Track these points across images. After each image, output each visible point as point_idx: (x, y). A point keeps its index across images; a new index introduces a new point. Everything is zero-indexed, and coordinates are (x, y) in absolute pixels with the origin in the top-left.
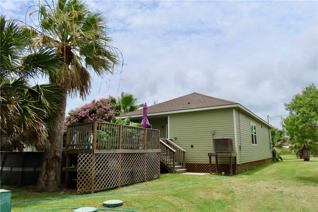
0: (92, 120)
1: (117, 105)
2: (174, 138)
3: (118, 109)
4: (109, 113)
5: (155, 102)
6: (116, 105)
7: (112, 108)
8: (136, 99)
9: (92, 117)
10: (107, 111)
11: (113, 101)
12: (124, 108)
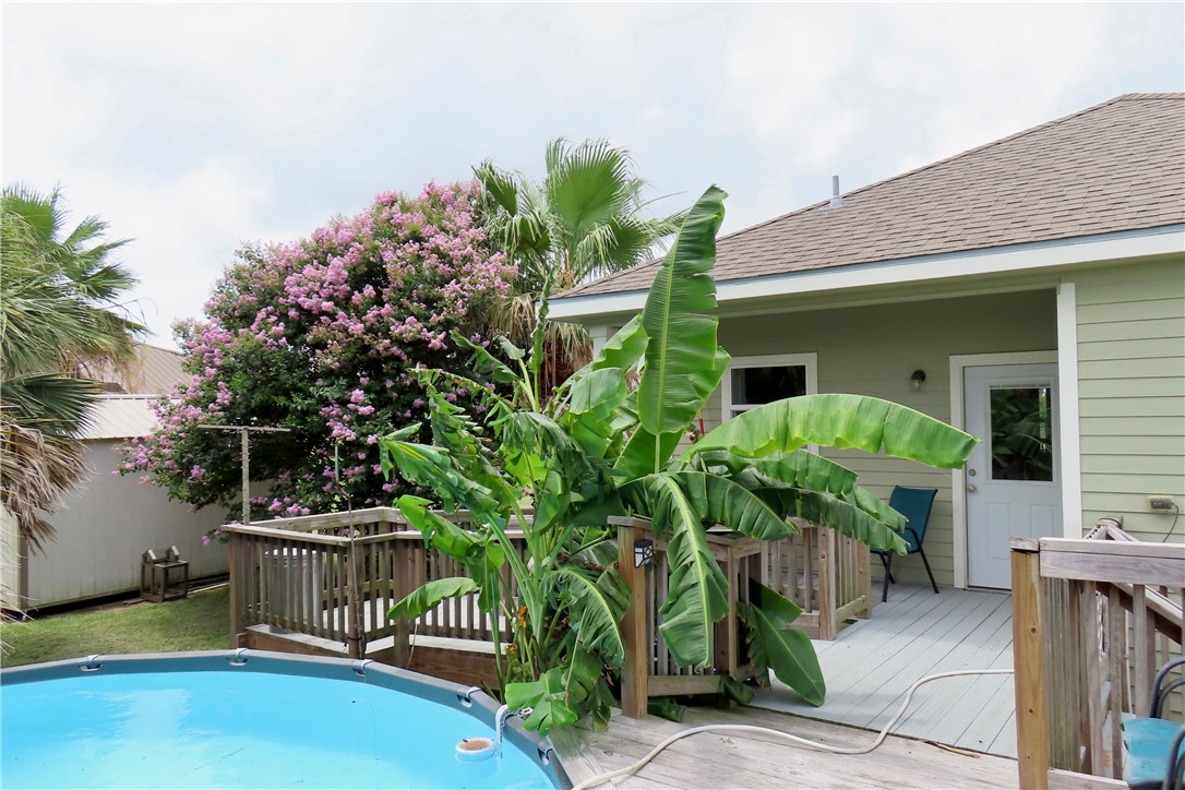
0: (357, 328)
1: (524, 222)
2: (1141, 504)
3: (533, 245)
4: (468, 273)
5: (836, 179)
6: (517, 219)
7: (488, 245)
8: (636, 185)
9: (360, 314)
10: (454, 268)
11: (500, 194)
12: (569, 242)
